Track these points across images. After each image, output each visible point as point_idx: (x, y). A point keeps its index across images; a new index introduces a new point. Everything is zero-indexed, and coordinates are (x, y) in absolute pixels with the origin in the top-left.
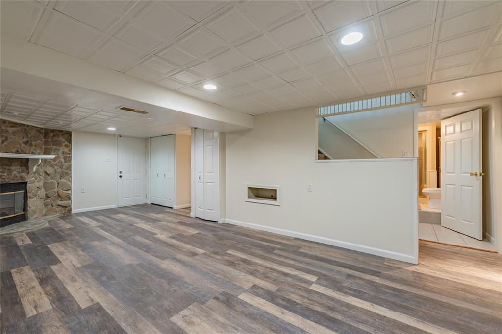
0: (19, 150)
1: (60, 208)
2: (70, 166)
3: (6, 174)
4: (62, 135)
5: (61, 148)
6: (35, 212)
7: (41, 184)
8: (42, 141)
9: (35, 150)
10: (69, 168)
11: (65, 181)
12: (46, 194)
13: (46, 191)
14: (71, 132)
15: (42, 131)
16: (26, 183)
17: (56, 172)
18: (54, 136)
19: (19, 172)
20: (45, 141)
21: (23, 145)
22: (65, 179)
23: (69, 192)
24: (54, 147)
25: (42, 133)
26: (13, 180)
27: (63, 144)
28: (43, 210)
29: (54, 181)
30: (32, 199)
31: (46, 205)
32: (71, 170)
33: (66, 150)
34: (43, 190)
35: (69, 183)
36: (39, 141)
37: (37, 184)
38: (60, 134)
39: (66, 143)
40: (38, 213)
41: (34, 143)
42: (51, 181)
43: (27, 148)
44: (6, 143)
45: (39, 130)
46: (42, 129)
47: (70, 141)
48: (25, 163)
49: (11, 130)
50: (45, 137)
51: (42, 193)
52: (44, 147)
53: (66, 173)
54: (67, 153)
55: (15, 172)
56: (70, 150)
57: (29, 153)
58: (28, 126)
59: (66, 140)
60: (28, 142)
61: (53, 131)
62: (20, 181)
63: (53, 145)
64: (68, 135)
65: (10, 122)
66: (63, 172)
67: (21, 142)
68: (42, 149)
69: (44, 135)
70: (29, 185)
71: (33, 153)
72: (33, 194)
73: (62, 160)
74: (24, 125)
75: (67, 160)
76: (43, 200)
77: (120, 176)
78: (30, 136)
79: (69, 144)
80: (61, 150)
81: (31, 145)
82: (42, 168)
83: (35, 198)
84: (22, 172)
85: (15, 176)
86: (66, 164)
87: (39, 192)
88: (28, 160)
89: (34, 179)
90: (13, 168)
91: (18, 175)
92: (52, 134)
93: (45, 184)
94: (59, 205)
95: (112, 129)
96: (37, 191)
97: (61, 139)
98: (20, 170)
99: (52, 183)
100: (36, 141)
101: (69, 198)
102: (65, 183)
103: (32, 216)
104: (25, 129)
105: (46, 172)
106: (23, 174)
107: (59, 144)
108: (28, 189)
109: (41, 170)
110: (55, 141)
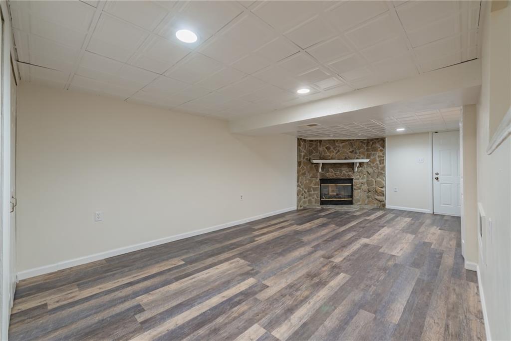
0: (347, 157)
1: (378, 202)
2: (384, 167)
3: (338, 173)
4: (378, 142)
5: (377, 153)
6: (359, 201)
7: (365, 180)
8: (364, 149)
9: (360, 156)
10: (383, 168)
11: (380, 180)
12: (368, 189)
13: (368, 186)
14: (385, 138)
15: (365, 142)
16: (352, 179)
17: (374, 172)
18: (373, 144)
19: (347, 172)
20: (367, 149)
21: (349, 154)
22: (380, 178)
23: (383, 189)
24: (373, 153)
25: (365, 143)
26: (342, 176)
27: (379, 149)
28: (366, 200)
29: (373, 179)
30: (357, 191)
31: (368, 197)
32: (384, 171)
33: (381, 154)
34: (366, 185)
35: (383, 182)
36: (362, 150)
37: (361, 181)
38: (377, 141)
39: (381, 148)
40: (361, 202)
41: (358, 151)
42: (371, 179)
43: (353, 155)
44: (338, 154)
45: (362, 141)
46: (365, 140)
47: (384, 146)
48: (352, 165)
49: (341, 145)
50: (367, 146)
51: (365, 187)
52: (366, 153)
53: (381, 173)
54: (381, 157)
55: (344, 172)
56: (384, 154)
57: (354, 159)
58: (353, 140)
59: (381, 145)
60: (353, 151)
61: (372, 140)
62: (347, 178)
63: (372, 151)
64: (382, 141)
65: (341, 140)
66: (379, 172)
67: (348, 151)
68: (365, 155)
69: (366, 144)
70: (354, 181)
71: (357, 158)
72: (357, 187)
73: (378, 162)
74: (350, 140)
75: (381, 162)
76: (366, 193)
77: (437, 179)
78: (354, 147)
79: (382, 149)
80: (378, 154)
81: (356, 153)
82: (365, 169)
83: (360, 191)
84: (349, 171)
85: (344, 174)
86: (380, 166)
87: (363, 186)
88: (353, 163)
89: (358, 177)
90: (343, 169)
91: (346, 173)
92: (371, 143)
93: (368, 180)
94: (376, 199)
95: (400, 130)
96: (361, 185)
97: (378, 145)
98: (348, 170)
99: (372, 180)
100: (359, 150)
101: (383, 194)
102: (380, 181)
103: (357, 203)
104: (351, 142)
105: (368, 172)
106: (350, 173)
107: (375, 149)
108: (354, 183)
109: (364, 170)
110: (373, 148)
